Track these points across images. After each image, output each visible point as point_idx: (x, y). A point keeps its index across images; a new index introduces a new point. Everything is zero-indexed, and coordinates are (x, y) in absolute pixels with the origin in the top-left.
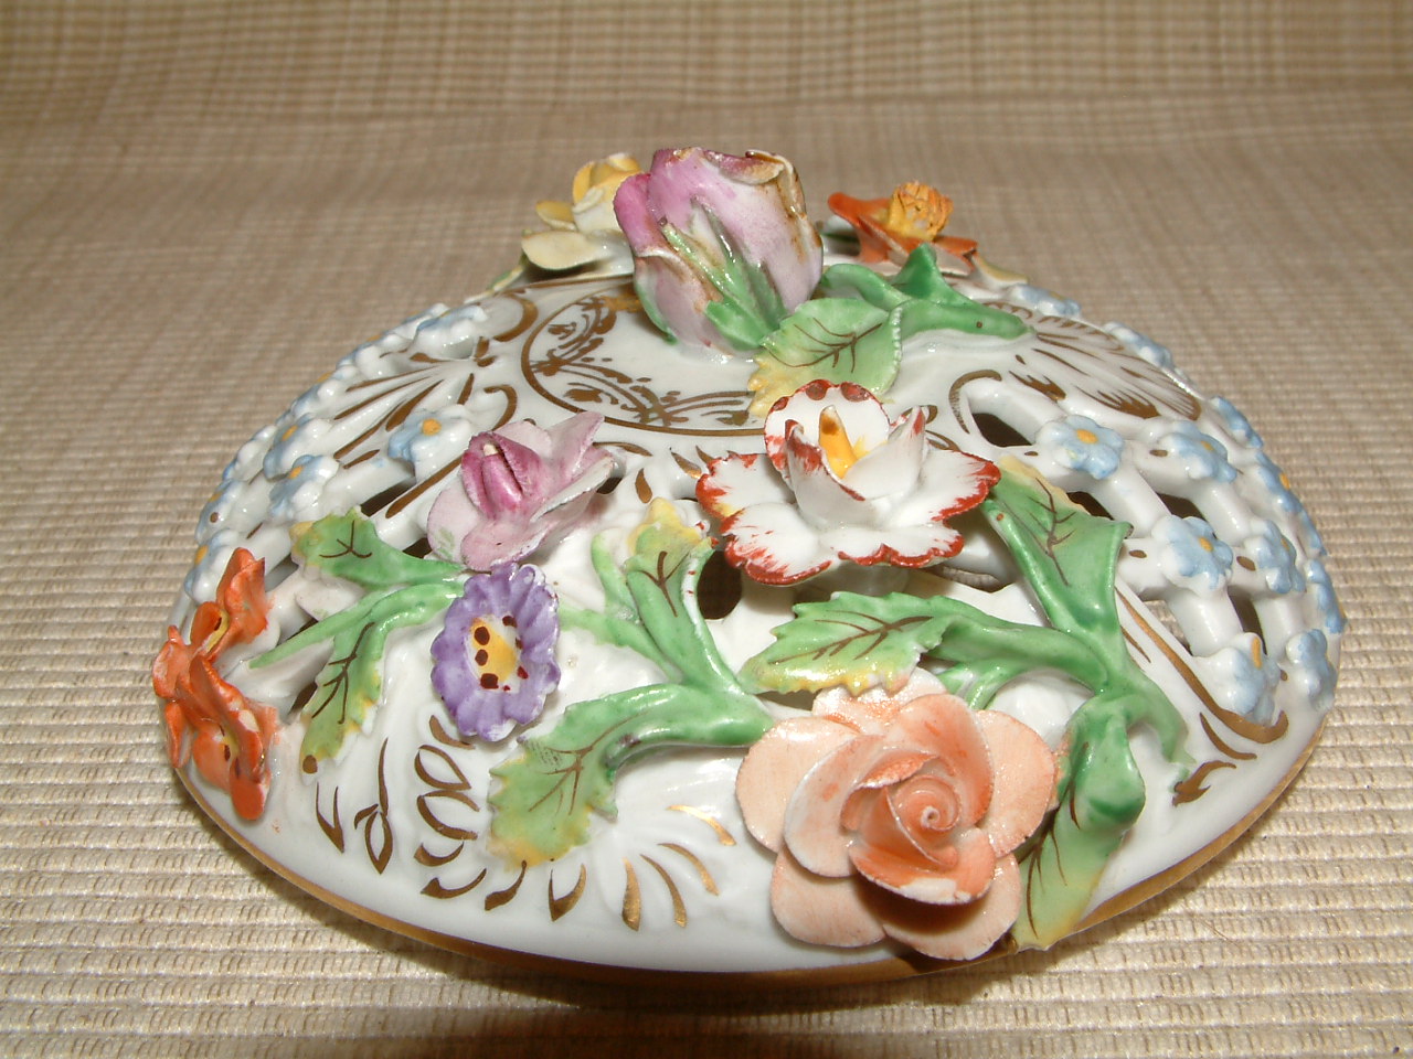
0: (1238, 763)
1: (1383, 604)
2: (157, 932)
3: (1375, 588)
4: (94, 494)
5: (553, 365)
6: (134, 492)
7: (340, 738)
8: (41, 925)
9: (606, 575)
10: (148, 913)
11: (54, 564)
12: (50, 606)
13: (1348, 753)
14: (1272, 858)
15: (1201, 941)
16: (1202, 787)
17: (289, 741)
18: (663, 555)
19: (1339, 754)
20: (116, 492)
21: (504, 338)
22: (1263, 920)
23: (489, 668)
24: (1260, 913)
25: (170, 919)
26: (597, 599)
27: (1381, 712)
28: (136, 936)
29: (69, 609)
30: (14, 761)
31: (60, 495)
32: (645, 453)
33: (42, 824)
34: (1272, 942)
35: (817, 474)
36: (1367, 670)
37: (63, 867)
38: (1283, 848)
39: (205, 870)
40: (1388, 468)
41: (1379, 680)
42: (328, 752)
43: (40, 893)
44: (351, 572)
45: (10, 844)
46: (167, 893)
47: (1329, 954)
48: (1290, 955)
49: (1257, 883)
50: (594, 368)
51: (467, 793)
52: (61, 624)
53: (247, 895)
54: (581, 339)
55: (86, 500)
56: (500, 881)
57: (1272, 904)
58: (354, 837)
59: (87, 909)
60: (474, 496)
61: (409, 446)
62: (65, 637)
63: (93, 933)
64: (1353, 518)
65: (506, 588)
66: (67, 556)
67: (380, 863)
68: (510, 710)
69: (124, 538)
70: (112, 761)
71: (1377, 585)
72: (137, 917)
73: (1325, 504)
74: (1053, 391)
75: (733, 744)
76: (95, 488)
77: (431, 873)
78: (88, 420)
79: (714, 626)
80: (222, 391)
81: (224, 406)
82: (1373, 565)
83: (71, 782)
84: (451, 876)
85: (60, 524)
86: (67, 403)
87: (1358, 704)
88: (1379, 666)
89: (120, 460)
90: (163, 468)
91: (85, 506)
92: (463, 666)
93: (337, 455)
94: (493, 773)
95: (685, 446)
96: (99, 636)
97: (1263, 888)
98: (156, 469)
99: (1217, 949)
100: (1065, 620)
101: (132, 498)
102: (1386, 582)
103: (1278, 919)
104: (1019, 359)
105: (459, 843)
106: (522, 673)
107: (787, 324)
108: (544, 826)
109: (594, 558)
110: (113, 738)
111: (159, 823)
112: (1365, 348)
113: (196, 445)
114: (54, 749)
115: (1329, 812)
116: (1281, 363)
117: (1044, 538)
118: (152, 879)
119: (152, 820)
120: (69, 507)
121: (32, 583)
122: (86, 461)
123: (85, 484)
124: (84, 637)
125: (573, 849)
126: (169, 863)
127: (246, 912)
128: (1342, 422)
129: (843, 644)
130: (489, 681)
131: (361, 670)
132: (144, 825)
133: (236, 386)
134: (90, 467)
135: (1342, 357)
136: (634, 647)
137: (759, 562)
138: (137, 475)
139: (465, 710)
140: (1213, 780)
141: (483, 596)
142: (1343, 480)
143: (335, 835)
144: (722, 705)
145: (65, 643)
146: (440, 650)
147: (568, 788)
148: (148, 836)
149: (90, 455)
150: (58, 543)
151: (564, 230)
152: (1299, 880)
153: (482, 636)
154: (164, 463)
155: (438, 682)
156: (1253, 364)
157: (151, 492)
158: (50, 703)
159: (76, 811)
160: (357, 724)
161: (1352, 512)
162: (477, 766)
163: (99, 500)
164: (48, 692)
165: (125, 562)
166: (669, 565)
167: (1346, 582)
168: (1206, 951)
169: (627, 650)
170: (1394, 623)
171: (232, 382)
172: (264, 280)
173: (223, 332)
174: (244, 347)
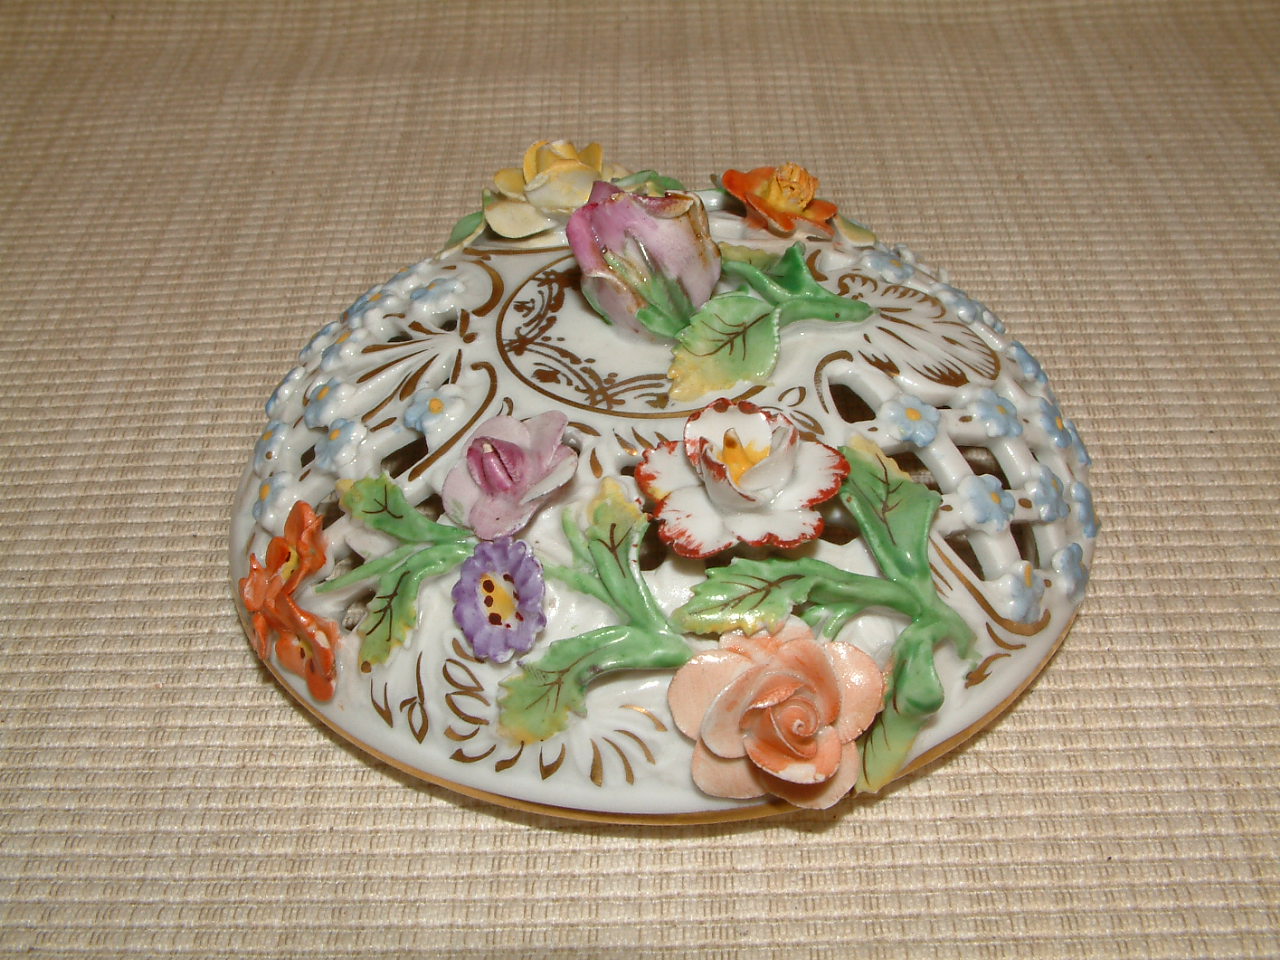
0: (1013, 653)
1: (1134, 488)
2: (256, 774)
3: (1129, 474)
4: (145, 383)
5: (521, 345)
6: (178, 381)
7: (388, 651)
8: (172, 771)
9: (574, 540)
10: (247, 760)
11: (124, 451)
12: (129, 491)
13: (1096, 621)
14: (1036, 707)
15: (983, 774)
16: (986, 673)
17: (349, 647)
18: (613, 526)
19: (1090, 622)
20: (160, 382)
21: (481, 312)
22: (1027, 757)
23: (494, 609)
24: (1025, 752)
25: (263, 763)
26: (567, 556)
27: (1123, 585)
28: (242, 778)
29: (144, 494)
30: (126, 632)
31: (117, 384)
32: (595, 433)
33: (157, 687)
34: (1031, 774)
35: (722, 483)
36: (1117, 547)
37: (179, 723)
38: (1044, 700)
39: (283, 722)
40: (1150, 359)
41: (1124, 558)
42: (380, 660)
43: (166, 744)
44: (388, 528)
45: (137, 704)
46: (258, 742)
47: (1070, 785)
48: (1043, 785)
49: (1024, 728)
50: (552, 348)
51: (480, 693)
52: (139, 509)
53: (316, 742)
54: (540, 317)
55: (140, 389)
56: (506, 752)
57: (1033, 745)
58: (399, 717)
59: (203, 757)
60: (477, 477)
61: (420, 420)
62: (145, 521)
63: (210, 776)
64: (1119, 407)
65: (505, 555)
66: (134, 443)
67: (420, 736)
68: (511, 642)
69: (175, 426)
70: (200, 631)
71: (1131, 471)
72: (240, 763)
73: (1098, 394)
74: (888, 368)
75: (667, 667)
76: (145, 377)
77: (456, 746)
78: (127, 308)
79: (649, 576)
80: (232, 278)
81: (236, 294)
82: (1129, 453)
83: (172, 649)
84: (471, 748)
85: (122, 413)
86: (107, 290)
87: (1108, 578)
88: (1125, 545)
89: (160, 349)
90: (196, 357)
91: (140, 395)
92: (476, 606)
93: (365, 418)
94: (500, 685)
95: (624, 427)
96: (172, 519)
97: (1028, 732)
98: (190, 358)
99: (993, 781)
100: (893, 572)
101: (176, 387)
102: (1138, 469)
103: (1036, 757)
104: (866, 337)
105: (476, 727)
106: (519, 617)
107: (695, 320)
108: (536, 718)
109: (564, 527)
110: (197, 611)
111: (244, 684)
112: (1143, 238)
113: (219, 334)
114: (155, 622)
115: (1079, 670)
116: (1076, 253)
117: (880, 506)
118: (246, 731)
119: (239, 682)
120: (127, 396)
121: (111, 470)
122: (133, 350)
123: (136, 372)
124: (161, 520)
125: (556, 734)
126: (256, 718)
127: (318, 757)
128: (1117, 314)
129: (740, 599)
130: (495, 619)
131: (401, 604)
132: (232, 685)
133: (243, 273)
134: (136, 355)
135: (1123, 248)
136: (596, 595)
137: (682, 541)
138: (176, 365)
139: (479, 639)
140: (994, 667)
141: (488, 559)
142: (1114, 371)
143: (386, 715)
144: (658, 642)
145: (147, 526)
146: (459, 593)
147: (553, 695)
148: (237, 696)
149: (134, 344)
150: (125, 432)
151: (517, 201)
152: (1054, 726)
153: (489, 586)
154: (196, 352)
155: (458, 618)
156: (1053, 254)
157: (191, 380)
158: (144, 581)
159: (180, 675)
160: (400, 642)
161: (1119, 402)
162: (489, 678)
163: (149, 389)
164: (141, 572)
165: (181, 449)
166: (619, 535)
167: (1108, 467)
168: (985, 782)
169: (590, 596)
170: (1140, 506)
171: (238, 269)
172: (250, 160)
173: (223, 216)
174: (244, 232)
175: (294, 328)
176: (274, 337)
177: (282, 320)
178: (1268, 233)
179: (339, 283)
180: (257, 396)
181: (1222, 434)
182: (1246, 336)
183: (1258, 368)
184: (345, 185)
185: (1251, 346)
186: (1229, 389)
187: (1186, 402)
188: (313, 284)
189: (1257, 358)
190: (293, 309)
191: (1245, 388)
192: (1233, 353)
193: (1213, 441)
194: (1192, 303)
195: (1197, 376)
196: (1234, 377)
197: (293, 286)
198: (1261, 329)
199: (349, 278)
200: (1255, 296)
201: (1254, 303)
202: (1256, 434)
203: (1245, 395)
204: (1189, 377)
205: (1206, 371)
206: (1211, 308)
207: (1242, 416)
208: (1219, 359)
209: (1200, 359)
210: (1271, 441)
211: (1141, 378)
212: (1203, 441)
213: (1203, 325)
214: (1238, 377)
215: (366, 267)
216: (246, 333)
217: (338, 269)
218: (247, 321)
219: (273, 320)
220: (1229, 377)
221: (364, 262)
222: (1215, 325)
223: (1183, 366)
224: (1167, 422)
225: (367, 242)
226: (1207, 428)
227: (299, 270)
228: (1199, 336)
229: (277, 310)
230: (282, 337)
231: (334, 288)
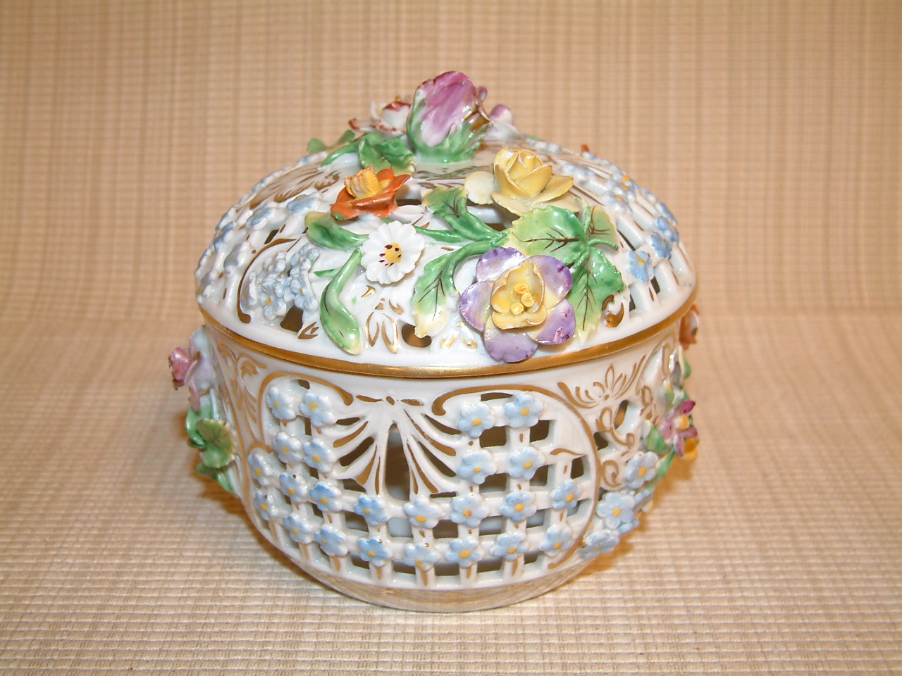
40: (611, 600)
64: (581, 635)
73: (569, 625)
81: (13, 537)
82: (581, 669)
133: (22, 522)
142: (583, 608)
161: (581, 631)
171: (20, 519)
172: (48, 441)
173: (20, 480)
174: (31, 492)
175: (45, 564)
176: (30, 569)
177: (39, 557)
178: (711, 507)
179: (83, 532)
180: (7, 610)
181: (649, 655)
182: (680, 582)
183: (684, 607)
184: (104, 462)
185: (682, 590)
186: (661, 622)
187: (628, 632)
188: (66, 532)
189: (684, 599)
190: (47, 550)
191: (672, 621)
192: (670, 595)
193: (641, 660)
194: (648, 558)
195: (640, 613)
196: (666, 613)
197: (52, 533)
198: (692, 578)
199: (90, 529)
200: (694, 554)
201: (692, 559)
202: (672, 655)
203: (671, 626)
204: (635, 614)
205: (648, 608)
206: (662, 562)
207: (666, 641)
208: (659, 600)
209: (645, 600)
210: (682, 661)
211: (601, 614)
212: (634, 661)
213: (653, 575)
214: (669, 613)
215: (103, 521)
216: (11, 565)
217: (85, 522)
218: (15, 557)
219: (32, 557)
220: (662, 613)
221: (102, 518)
222: (660, 575)
223: (633, 605)
224: (612, 646)
225: (108, 504)
226: (639, 651)
227: (59, 522)
228: (648, 583)
229: (36, 550)
230: (35, 569)
231: (78, 536)
